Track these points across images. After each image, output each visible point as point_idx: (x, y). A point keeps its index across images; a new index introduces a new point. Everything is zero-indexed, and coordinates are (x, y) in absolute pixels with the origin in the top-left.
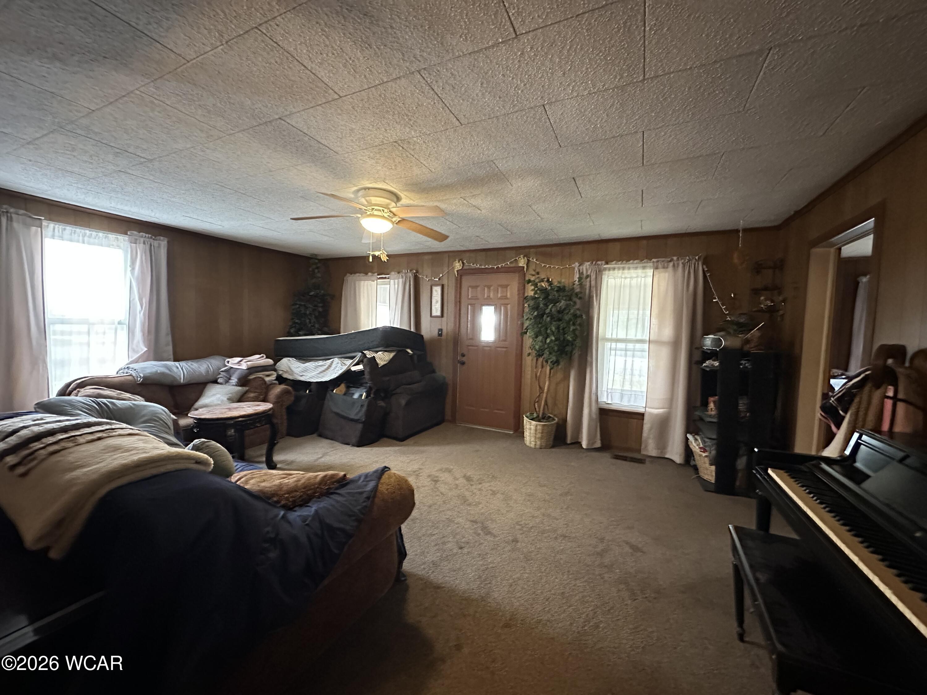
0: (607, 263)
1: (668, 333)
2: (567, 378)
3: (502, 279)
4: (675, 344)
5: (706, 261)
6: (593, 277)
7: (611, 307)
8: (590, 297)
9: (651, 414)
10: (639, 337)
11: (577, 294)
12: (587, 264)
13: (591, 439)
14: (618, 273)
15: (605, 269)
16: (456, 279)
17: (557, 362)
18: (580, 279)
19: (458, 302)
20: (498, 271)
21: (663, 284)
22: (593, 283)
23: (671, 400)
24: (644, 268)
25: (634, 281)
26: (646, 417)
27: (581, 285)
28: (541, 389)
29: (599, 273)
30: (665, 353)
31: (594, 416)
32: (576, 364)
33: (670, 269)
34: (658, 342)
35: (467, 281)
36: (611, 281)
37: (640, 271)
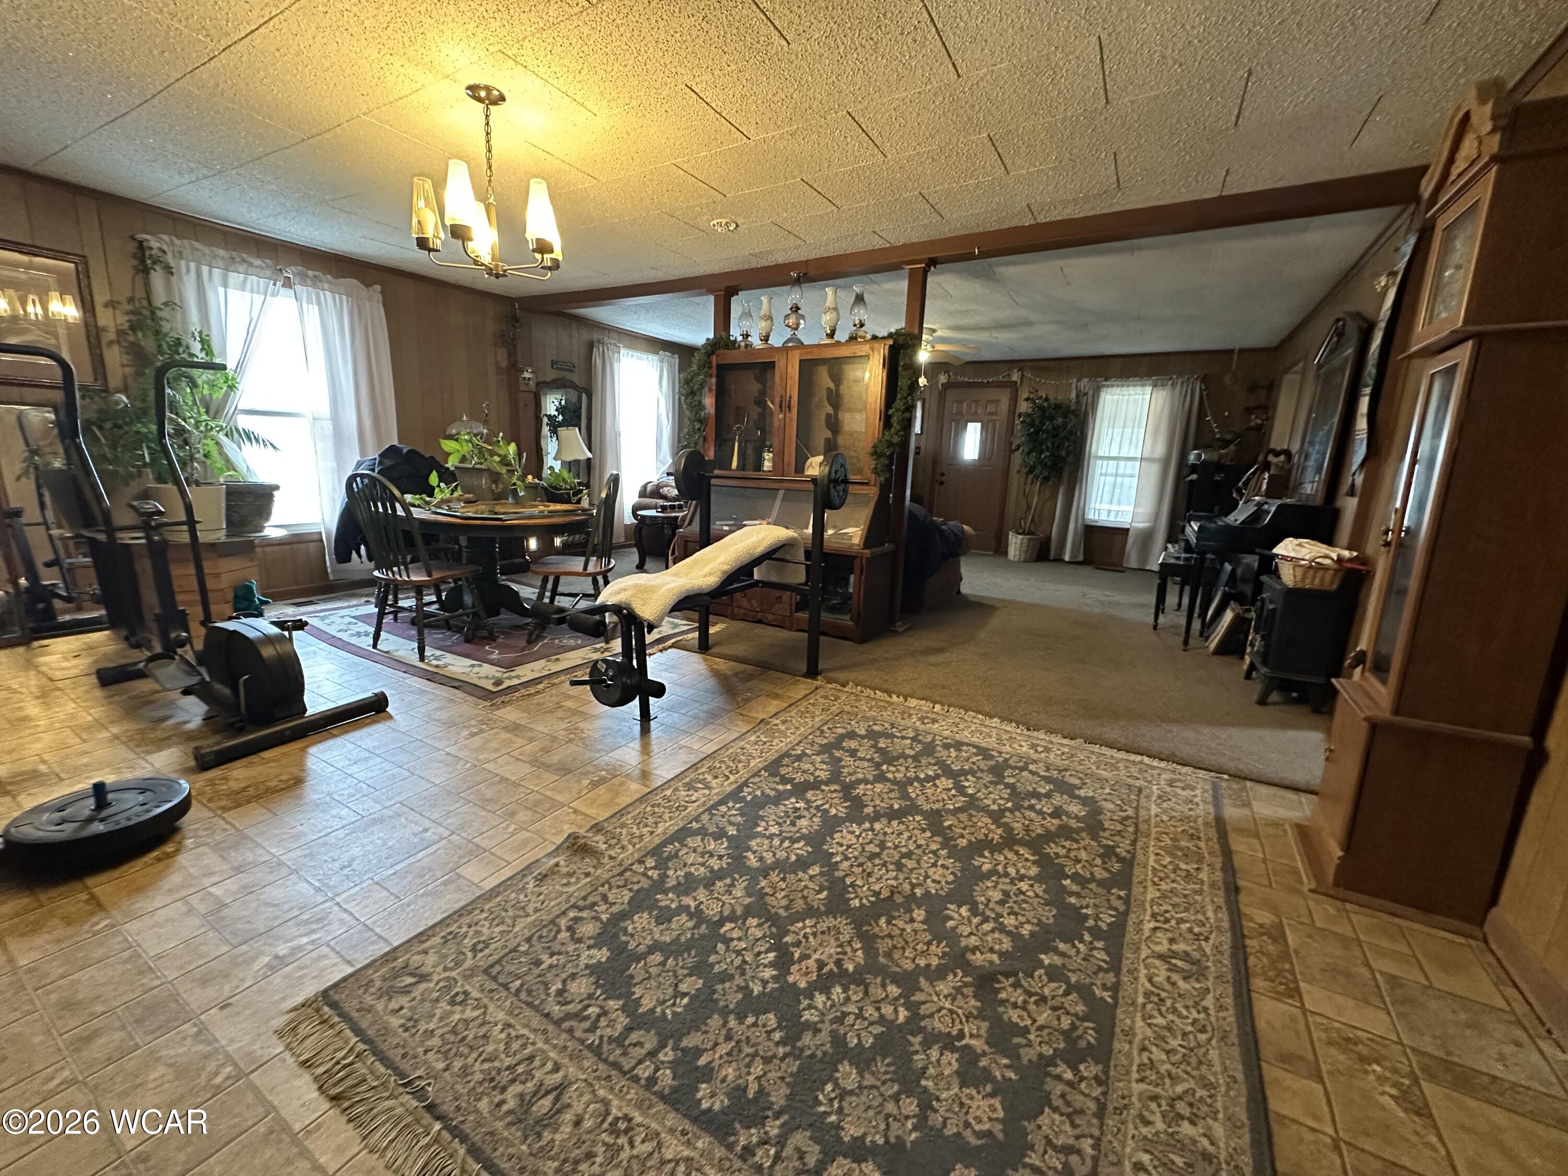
0: (1106, 380)
1: (1160, 450)
2: (1054, 496)
3: (992, 394)
4: (1166, 462)
5: (1204, 380)
6: (1090, 393)
7: (1105, 424)
8: (1086, 414)
9: (1137, 529)
10: (1131, 455)
11: (1073, 412)
12: (1086, 380)
13: (1074, 553)
14: (1116, 390)
15: (1104, 386)
16: (940, 393)
17: (1046, 479)
18: (1078, 396)
19: (940, 417)
20: (989, 385)
21: (1160, 402)
22: (1090, 400)
23: (1157, 515)
24: (1143, 385)
25: (1132, 398)
26: (1131, 533)
27: (1078, 402)
28: (1029, 507)
29: (1097, 390)
30: (1154, 471)
31: (1079, 531)
32: (1065, 481)
33: (1169, 387)
34: (1151, 460)
35: (952, 394)
36: (1108, 397)
37: (1139, 389)
